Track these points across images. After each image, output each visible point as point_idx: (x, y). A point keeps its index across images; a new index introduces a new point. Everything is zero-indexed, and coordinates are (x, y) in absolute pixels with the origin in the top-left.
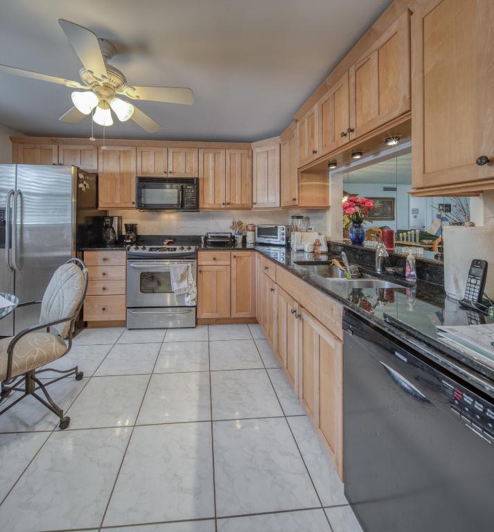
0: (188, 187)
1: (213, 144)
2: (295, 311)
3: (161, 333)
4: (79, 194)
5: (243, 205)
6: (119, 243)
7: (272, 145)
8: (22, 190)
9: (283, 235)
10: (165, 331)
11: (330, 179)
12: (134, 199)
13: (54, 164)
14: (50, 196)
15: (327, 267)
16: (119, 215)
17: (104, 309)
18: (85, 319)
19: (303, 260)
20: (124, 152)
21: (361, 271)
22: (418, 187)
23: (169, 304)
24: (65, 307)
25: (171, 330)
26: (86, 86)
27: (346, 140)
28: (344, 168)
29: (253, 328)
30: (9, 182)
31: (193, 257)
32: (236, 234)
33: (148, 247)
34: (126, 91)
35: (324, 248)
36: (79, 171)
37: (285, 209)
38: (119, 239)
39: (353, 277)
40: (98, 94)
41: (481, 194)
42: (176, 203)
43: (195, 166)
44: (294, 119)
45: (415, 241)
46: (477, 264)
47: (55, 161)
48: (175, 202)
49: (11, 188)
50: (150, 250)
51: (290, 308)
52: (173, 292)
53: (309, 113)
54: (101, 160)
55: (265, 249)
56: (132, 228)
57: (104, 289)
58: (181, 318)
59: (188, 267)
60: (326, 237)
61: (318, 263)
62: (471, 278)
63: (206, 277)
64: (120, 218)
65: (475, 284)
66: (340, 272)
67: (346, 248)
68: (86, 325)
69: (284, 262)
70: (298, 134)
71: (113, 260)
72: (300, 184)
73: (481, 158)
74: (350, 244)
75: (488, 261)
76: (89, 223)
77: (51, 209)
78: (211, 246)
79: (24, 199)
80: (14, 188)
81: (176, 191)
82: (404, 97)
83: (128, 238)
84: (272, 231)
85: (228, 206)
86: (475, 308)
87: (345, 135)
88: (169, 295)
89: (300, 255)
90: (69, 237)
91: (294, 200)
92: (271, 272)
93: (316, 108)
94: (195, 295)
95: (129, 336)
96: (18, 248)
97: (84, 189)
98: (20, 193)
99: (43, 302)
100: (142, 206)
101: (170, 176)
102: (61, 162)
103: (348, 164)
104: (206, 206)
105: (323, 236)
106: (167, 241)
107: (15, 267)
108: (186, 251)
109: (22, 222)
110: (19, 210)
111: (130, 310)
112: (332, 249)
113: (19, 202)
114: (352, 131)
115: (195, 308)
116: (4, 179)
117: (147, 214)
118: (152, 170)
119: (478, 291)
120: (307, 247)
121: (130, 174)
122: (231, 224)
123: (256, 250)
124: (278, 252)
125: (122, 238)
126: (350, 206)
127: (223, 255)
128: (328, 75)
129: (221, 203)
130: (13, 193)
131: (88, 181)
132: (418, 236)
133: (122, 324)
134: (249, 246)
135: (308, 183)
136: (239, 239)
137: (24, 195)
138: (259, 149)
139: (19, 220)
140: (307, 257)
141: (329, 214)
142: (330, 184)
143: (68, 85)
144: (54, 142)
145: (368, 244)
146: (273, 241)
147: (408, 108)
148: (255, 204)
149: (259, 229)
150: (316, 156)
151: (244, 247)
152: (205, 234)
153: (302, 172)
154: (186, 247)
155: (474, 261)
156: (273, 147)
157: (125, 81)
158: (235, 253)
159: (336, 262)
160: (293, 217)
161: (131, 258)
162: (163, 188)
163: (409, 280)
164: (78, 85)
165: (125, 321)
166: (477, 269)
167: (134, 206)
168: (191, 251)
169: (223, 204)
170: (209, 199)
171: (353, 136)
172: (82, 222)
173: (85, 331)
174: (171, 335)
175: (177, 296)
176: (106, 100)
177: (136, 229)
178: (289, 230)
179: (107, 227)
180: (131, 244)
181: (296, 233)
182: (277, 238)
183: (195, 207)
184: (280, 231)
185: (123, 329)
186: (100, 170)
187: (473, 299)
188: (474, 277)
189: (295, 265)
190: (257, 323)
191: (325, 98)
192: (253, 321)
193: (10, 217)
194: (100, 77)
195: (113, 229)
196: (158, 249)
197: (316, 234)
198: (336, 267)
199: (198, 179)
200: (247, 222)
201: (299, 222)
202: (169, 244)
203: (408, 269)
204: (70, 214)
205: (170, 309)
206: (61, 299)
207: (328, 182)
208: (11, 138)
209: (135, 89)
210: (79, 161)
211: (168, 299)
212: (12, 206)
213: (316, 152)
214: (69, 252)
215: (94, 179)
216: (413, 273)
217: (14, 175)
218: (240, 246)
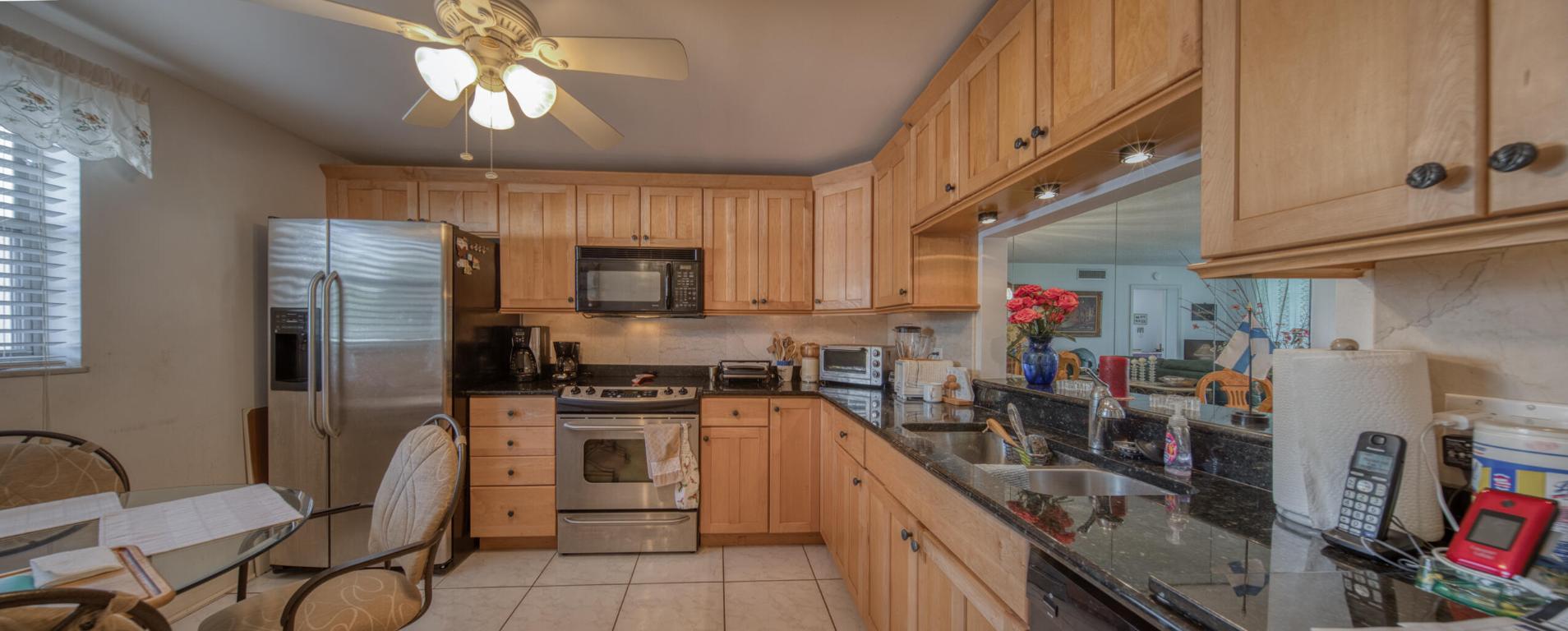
0: (682, 267)
1: (733, 178)
2: (910, 535)
3: (627, 564)
4: (458, 281)
5: (793, 303)
6: (543, 380)
7: (855, 180)
8: (341, 273)
9: (878, 365)
10: (636, 557)
11: (981, 248)
12: (571, 292)
13: (410, 220)
14: (399, 285)
15: (973, 435)
16: (544, 324)
17: (511, 514)
18: (473, 534)
19: (920, 420)
20: (552, 195)
21: (1052, 446)
22: (1217, 252)
23: (645, 506)
24: (418, 517)
25: (648, 558)
26: (447, 36)
27: (1026, 155)
28: (1012, 223)
29: (814, 553)
30: (315, 256)
31: (691, 408)
32: (779, 363)
33: (599, 389)
34: (538, 49)
35: (965, 395)
36: (456, 232)
37: (880, 314)
38: (542, 371)
39: (1034, 462)
40: (476, 55)
41: (1368, 273)
42: (658, 298)
43: (696, 223)
44: (903, 121)
45: (1147, 379)
46: (1374, 443)
47: (412, 212)
48: (656, 297)
49: (319, 268)
50: (602, 396)
51: (899, 528)
52: (651, 481)
53: (937, 106)
54: (504, 213)
55: (840, 393)
56: (568, 351)
57: (511, 473)
58: (668, 531)
59: (682, 429)
60: (970, 371)
61: (954, 427)
62: (1359, 478)
63: (717, 451)
64: (545, 331)
65: (1371, 495)
66: (1004, 446)
67: (1012, 394)
68: (476, 545)
69: (879, 420)
70: (913, 152)
71: (530, 414)
72: (916, 259)
73: (1423, 170)
74: (1024, 386)
75: (1406, 438)
76: (482, 340)
77: (399, 312)
78: (729, 387)
79: (347, 291)
80: (325, 269)
81: (658, 274)
82: (1185, 38)
83: (561, 371)
84: (854, 359)
85: (764, 307)
86: (1373, 553)
87: (1025, 144)
88: (645, 487)
89: (915, 408)
90: (437, 367)
91: (903, 292)
92: (854, 444)
93: (954, 90)
94: (697, 488)
95: (563, 569)
96: (335, 391)
97: (468, 271)
98: (337, 278)
99: (375, 504)
100: (586, 306)
101: (645, 244)
102: (424, 216)
103: (1022, 215)
104: (719, 306)
105: (965, 369)
106: (640, 377)
107: (329, 429)
108: (676, 396)
109: (341, 336)
110: (335, 312)
111: (565, 516)
112: (983, 397)
113: (335, 297)
114: (1043, 133)
115: (695, 514)
116: (306, 250)
117: (599, 321)
118: (608, 233)
119: (1378, 511)
120: (930, 392)
121: (562, 241)
122: (770, 344)
123: (820, 396)
124: (867, 400)
125: (548, 369)
126: (1025, 305)
127: (753, 407)
128: (984, 14)
129: (750, 299)
130: (323, 278)
131: (476, 254)
132: (1152, 368)
133: (548, 544)
134: (805, 388)
135: (933, 257)
136: (786, 374)
137: (346, 284)
138: (826, 189)
139: (335, 333)
140: (928, 414)
141: (978, 323)
142: (981, 257)
143: (409, 36)
144: (411, 176)
145: (1065, 387)
146: (853, 378)
147: (1195, 65)
148: (819, 302)
149: (827, 352)
150: (953, 197)
151: (796, 389)
152: (716, 364)
153: (920, 234)
154: (676, 389)
155: (1363, 436)
156: (857, 185)
157: (535, 28)
158: (776, 402)
159: (993, 423)
160: (899, 329)
161: (566, 409)
162: (635, 268)
163: (1176, 472)
164: (431, 35)
165: (555, 538)
166: (1375, 457)
167: (573, 305)
168: (686, 397)
169: (754, 302)
170: (723, 292)
171: (1044, 144)
172: (467, 337)
173: (473, 557)
174: (649, 568)
175: (659, 488)
176: (496, 69)
177: (576, 352)
178: (891, 357)
179: (518, 347)
180: (567, 382)
181: (907, 362)
182: (864, 372)
183: (697, 309)
184: (870, 357)
185: (551, 553)
186: (504, 232)
187: (1363, 531)
188: (1367, 475)
189: (904, 430)
190: (822, 543)
191: (974, 68)
192: (815, 539)
193: (318, 327)
194: (475, 14)
195: (530, 352)
196: (620, 392)
197: (949, 364)
198: (995, 436)
199: (701, 251)
200: (802, 338)
201: (911, 340)
202: (643, 382)
203: (1171, 448)
204: (439, 321)
205: (648, 516)
206: (411, 499)
207: (977, 256)
208: (323, 167)
209: (556, 45)
210: (459, 215)
211: (644, 495)
212: (321, 304)
213: (953, 188)
214: (438, 398)
215: (492, 251)
216: (1187, 458)
217: (324, 243)
218: (788, 387)
